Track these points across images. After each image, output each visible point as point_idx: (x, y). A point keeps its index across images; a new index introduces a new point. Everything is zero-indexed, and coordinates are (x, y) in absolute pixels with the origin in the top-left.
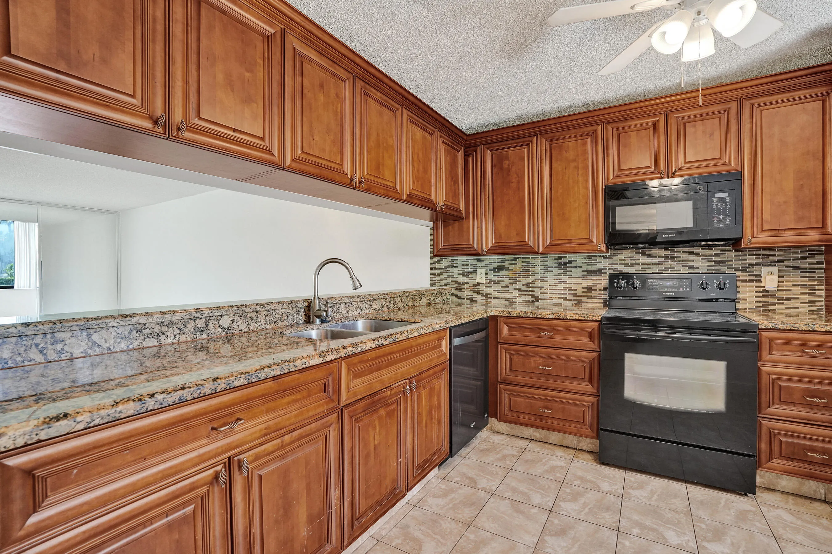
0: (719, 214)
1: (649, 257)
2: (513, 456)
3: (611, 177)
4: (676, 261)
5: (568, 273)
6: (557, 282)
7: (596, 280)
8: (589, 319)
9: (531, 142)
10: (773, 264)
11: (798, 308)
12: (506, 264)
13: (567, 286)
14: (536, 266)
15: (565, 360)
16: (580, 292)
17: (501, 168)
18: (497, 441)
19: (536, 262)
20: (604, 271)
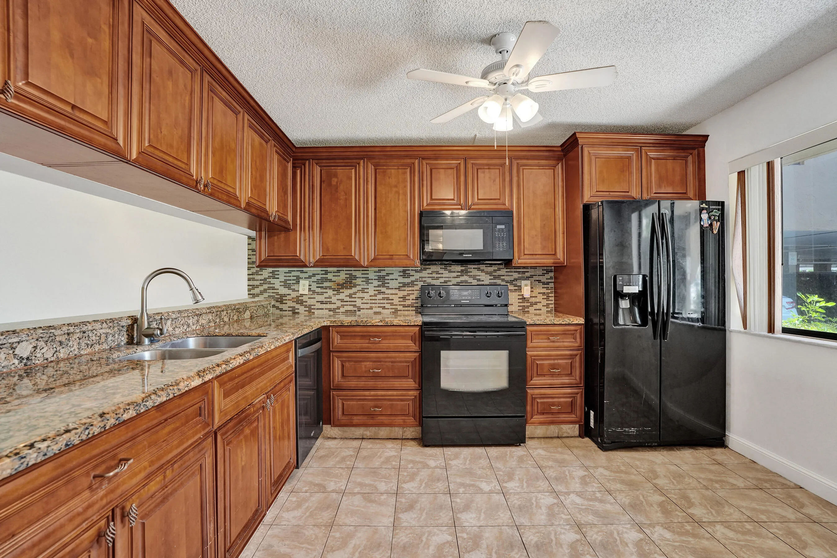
0: (499, 240)
1: (450, 272)
2: (351, 456)
3: (425, 204)
4: (469, 276)
5: (386, 285)
6: (376, 292)
7: (410, 290)
8: (411, 324)
9: (359, 164)
10: (527, 278)
11: (541, 309)
12: (330, 276)
13: (386, 296)
14: (358, 278)
15: (392, 362)
16: (396, 301)
17: (330, 184)
18: (332, 446)
19: (358, 274)
20: (415, 283)
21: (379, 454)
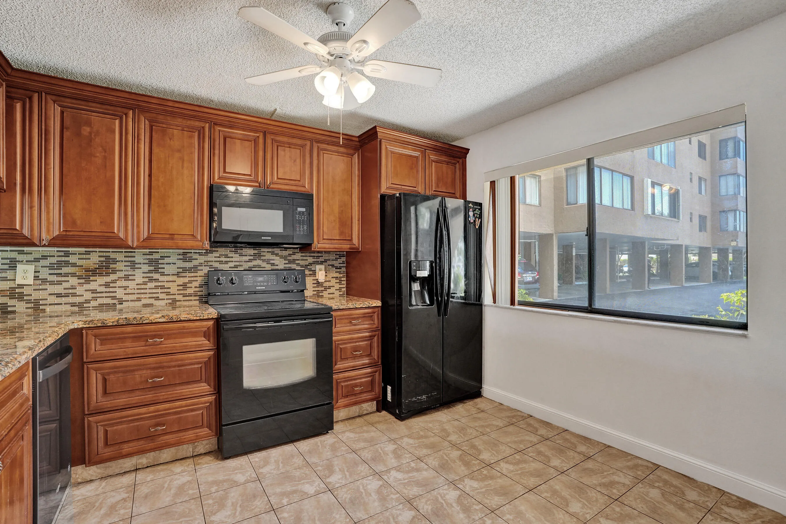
0: (300, 224)
1: (241, 255)
2: (124, 500)
3: (216, 177)
4: (262, 260)
5: (160, 270)
6: (147, 280)
7: (192, 277)
8: (204, 318)
9: (126, 114)
10: (321, 263)
11: (334, 293)
12: (72, 259)
13: (160, 284)
14: (119, 261)
15: (179, 366)
16: (174, 289)
17: (78, 134)
18: (89, 494)
19: (120, 257)
20: (200, 268)
21: (166, 485)
